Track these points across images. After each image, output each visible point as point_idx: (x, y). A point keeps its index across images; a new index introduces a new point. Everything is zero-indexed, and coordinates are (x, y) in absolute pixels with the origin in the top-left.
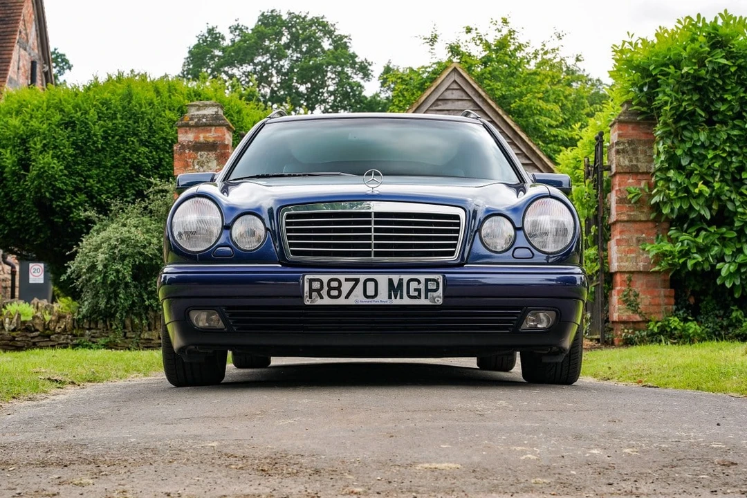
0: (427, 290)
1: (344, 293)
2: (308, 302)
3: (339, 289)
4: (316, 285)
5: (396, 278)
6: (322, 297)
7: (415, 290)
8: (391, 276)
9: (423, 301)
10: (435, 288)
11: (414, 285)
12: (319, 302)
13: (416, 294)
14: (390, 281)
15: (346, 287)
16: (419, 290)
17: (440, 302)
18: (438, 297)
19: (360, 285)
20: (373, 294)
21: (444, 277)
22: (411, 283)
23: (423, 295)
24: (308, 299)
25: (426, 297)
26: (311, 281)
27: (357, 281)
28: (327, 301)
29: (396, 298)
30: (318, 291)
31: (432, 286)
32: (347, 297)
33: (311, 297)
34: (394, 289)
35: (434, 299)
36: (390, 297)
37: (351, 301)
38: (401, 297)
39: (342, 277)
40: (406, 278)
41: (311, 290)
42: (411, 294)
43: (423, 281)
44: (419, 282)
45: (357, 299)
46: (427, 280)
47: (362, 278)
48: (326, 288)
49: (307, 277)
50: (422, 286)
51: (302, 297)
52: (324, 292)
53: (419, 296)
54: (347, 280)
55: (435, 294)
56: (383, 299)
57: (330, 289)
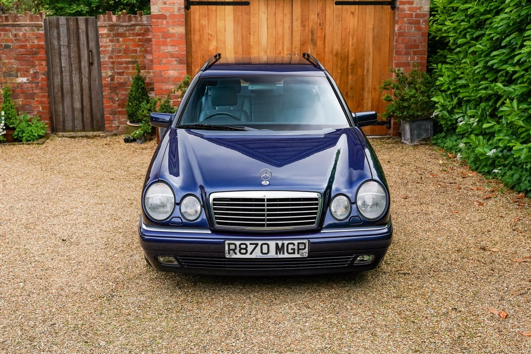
0: (299, 249)
1: (249, 252)
2: (227, 256)
3: (246, 249)
4: (232, 247)
5: (280, 243)
6: (236, 254)
7: (292, 249)
8: (277, 242)
9: (296, 255)
10: (303, 247)
11: (291, 246)
12: (234, 256)
13: (292, 251)
14: (277, 244)
15: (250, 248)
16: (294, 249)
17: (307, 255)
18: (306, 253)
19: (259, 247)
20: (266, 252)
21: (309, 241)
22: (289, 245)
23: (296, 252)
24: (228, 254)
25: (298, 253)
26: (229, 244)
27: (257, 244)
28: (239, 256)
29: (280, 254)
30: (234, 250)
31: (301, 247)
32: (251, 254)
33: (229, 253)
34: (279, 249)
35: (303, 254)
36: (277, 254)
37: (253, 256)
38: (283, 254)
39: (248, 243)
40: (286, 242)
41: (229, 250)
42: (289, 251)
43: (296, 244)
44: (294, 245)
45: (257, 254)
46: (299, 244)
47: (260, 243)
48: (238, 249)
49: (227, 242)
50: (296, 247)
51: (224, 252)
52: (237, 251)
53: (294, 253)
54: (251, 244)
55: (303, 251)
56: (272, 254)
57: (241, 249)
